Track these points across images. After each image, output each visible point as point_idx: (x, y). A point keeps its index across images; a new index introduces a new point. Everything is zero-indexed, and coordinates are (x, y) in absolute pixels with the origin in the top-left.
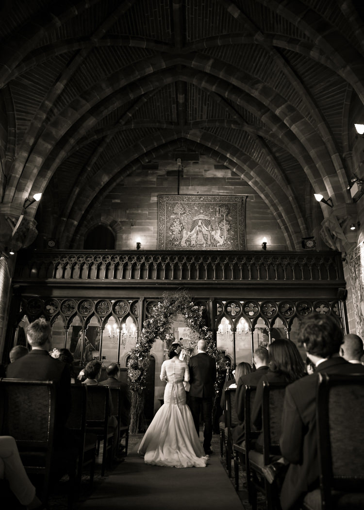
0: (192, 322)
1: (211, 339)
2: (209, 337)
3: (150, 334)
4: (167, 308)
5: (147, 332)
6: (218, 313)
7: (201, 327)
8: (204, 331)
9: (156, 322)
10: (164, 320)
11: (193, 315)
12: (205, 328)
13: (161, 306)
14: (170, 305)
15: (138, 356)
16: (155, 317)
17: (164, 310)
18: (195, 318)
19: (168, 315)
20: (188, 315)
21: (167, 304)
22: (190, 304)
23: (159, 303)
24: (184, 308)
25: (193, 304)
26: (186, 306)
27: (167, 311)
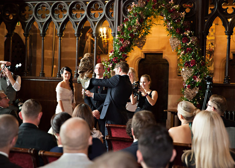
0: (171, 25)
1: (195, 46)
2: (192, 44)
3: (124, 42)
4: (142, 9)
5: (121, 39)
6: (210, 12)
7: (182, 30)
8: (186, 36)
9: (130, 27)
10: (139, 24)
11: (172, 16)
12: (187, 33)
13: (135, 6)
14: (145, 5)
16: (129, 20)
17: (139, 12)
18: (175, 20)
19: (144, 18)
20: (167, 17)
21: (141, 4)
22: (169, 2)
23: (133, 3)
24: (162, 9)
25: (173, 3)
26: (165, 5)
27: (142, 13)
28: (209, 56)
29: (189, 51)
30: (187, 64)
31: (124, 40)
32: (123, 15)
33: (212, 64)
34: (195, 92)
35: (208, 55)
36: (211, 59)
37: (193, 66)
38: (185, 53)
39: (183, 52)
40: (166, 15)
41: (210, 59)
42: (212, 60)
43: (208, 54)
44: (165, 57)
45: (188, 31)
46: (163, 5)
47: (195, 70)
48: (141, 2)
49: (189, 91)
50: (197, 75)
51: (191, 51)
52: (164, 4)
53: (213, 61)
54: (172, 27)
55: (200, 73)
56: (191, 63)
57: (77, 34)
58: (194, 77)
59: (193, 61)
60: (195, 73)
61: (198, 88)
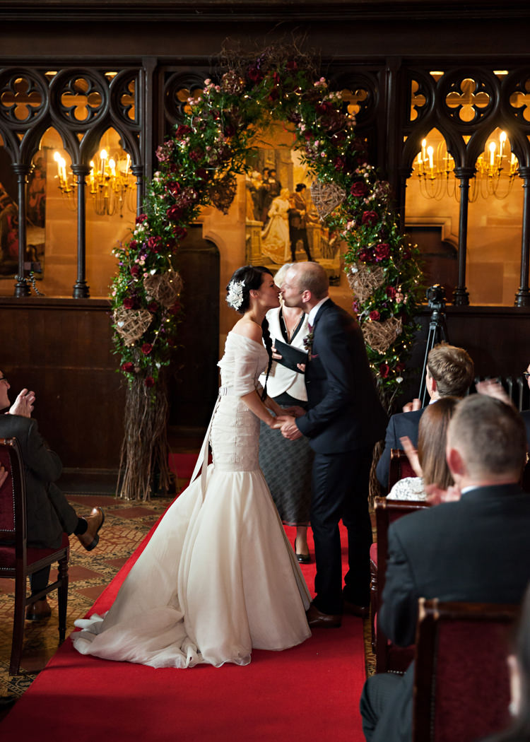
0: (321, 148)
1: (383, 206)
2: (378, 200)
3: (179, 192)
4: (234, 100)
5: (170, 185)
6: (414, 115)
7: (350, 163)
8: (362, 178)
9: (197, 148)
10: (226, 141)
11: (325, 123)
12: (365, 171)
13: (213, 91)
14: (245, 90)
15: (142, 263)
16: (196, 131)
17: (225, 107)
18: (331, 133)
19: (240, 125)
20: (308, 124)
21: (233, 85)
22: (315, 85)
23: (207, 82)
24: (293, 100)
25: (325, 86)
26: (302, 92)
27: (234, 111)
28: (327, 234)
29: (372, 218)
30: (366, 257)
31: (181, 186)
32: (167, 115)
33: (335, 253)
34: (393, 331)
35: (325, 229)
36: (333, 240)
37: (383, 259)
38: (358, 224)
39: (353, 223)
40: (306, 119)
41: (330, 239)
42: (335, 242)
43: (326, 227)
44: (210, 235)
45: (365, 165)
46: (298, 92)
47: (391, 271)
48: (234, 80)
49: (376, 327)
50: (394, 284)
51: (375, 221)
52: (300, 89)
53: (339, 245)
54: (323, 154)
55: (401, 280)
56: (376, 253)
57: (20, 167)
58: (388, 288)
59: (384, 247)
60: (390, 278)
61: (401, 320)
